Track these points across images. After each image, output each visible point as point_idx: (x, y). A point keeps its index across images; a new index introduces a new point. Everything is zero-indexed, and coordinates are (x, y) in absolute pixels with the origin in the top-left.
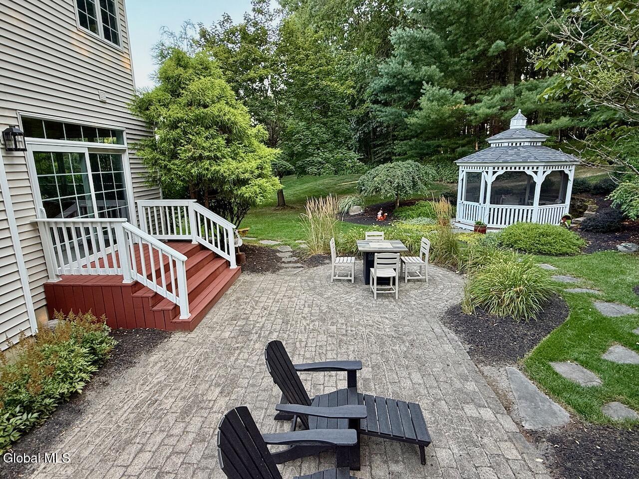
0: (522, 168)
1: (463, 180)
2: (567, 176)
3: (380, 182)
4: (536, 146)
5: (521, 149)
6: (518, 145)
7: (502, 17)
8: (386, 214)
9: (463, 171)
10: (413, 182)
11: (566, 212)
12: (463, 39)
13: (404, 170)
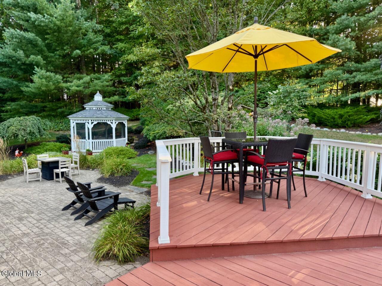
0: (105, 121)
1: (74, 127)
2: (124, 124)
3: (17, 130)
4: (109, 110)
5: (103, 111)
6: (101, 109)
7: (78, 37)
8: (22, 152)
9: (73, 122)
10: (39, 129)
11: (127, 141)
12: (56, 44)
13: (32, 122)
